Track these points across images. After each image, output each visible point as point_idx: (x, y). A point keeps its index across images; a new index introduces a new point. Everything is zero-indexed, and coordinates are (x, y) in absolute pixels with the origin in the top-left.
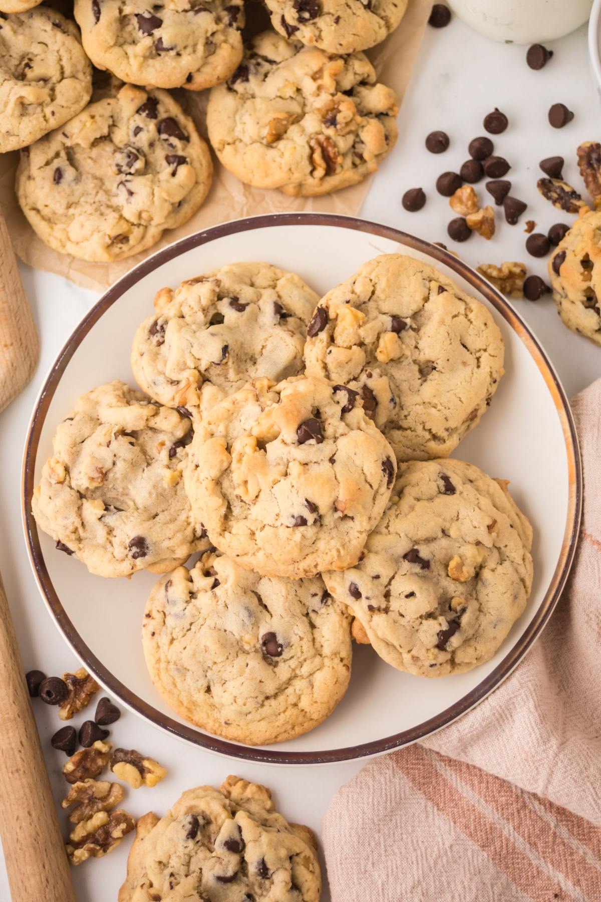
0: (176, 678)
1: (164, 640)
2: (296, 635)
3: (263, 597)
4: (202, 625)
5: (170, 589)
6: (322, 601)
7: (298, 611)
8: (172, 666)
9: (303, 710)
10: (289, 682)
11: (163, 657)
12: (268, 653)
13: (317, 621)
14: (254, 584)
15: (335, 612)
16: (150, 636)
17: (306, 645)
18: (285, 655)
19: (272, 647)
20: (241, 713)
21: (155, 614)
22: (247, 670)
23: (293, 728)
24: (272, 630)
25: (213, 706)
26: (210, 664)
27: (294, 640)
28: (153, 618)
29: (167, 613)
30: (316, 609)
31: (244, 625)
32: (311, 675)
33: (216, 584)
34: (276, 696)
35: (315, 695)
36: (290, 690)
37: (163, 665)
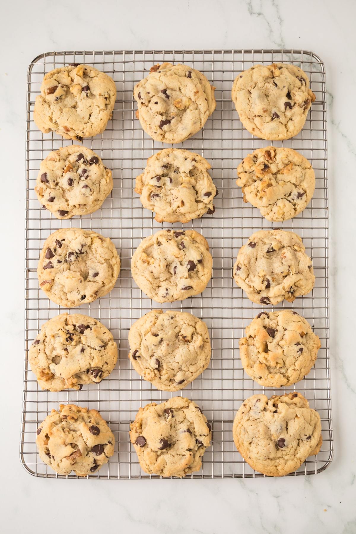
0: (242, 432)
1: (246, 418)
2: (292, 445)
3: (288, 426)
4: (262, 421)
5: (258, 402)
6: (307, 439)
7: (297, 437)
8: (243, 428)
9: (277, 469)
10: (278, 458)
11: (242, 423)
12: (278, 444)
13: (301, 444)
14: (288, 420)
15: (309, 445)
16: (241, 413)
17: (293, 450)
18: (283, 449)
19: (281, 444)
20: (257, 458)
21: (247, 406)
22: (268, 446)
23: (270, 473)
24: (285, 438)
25: (248, 449)
26: (257, 436)
27: (290, 446)
28: (246, 407)
29: (252, 409)
30: (303, 440)
31: (277, 431)
32: (287, 460)
33: (275, 412)
34: (271, 460)
35: (285, 467)
36: (277, 461)
37: (240, 425)
